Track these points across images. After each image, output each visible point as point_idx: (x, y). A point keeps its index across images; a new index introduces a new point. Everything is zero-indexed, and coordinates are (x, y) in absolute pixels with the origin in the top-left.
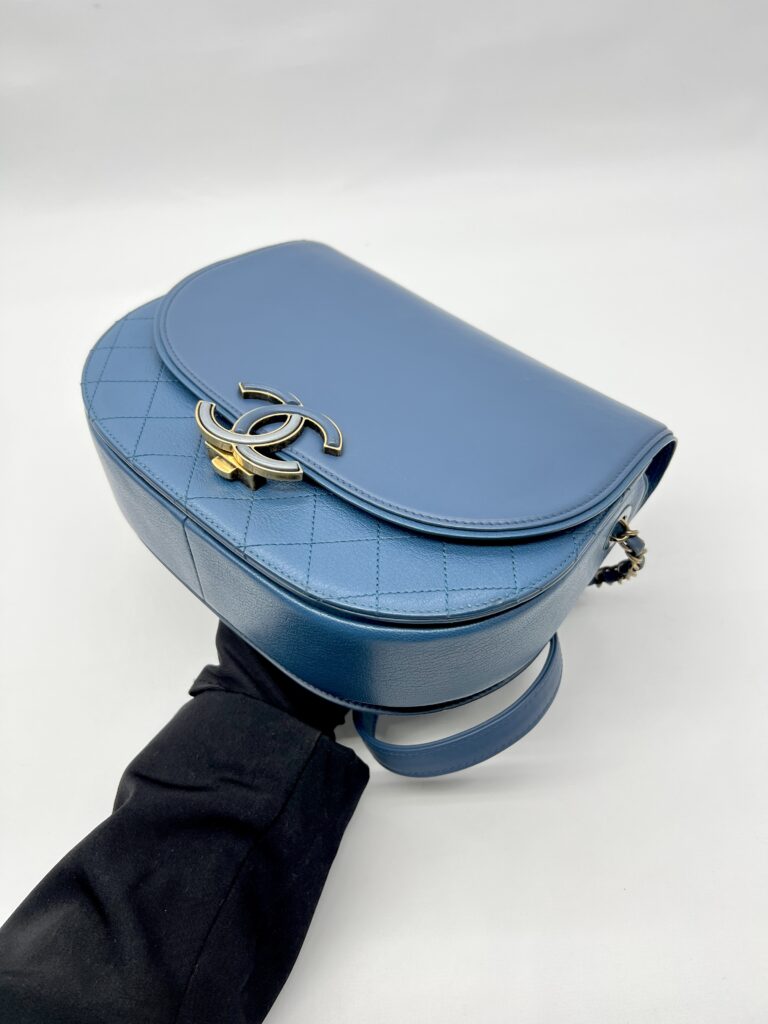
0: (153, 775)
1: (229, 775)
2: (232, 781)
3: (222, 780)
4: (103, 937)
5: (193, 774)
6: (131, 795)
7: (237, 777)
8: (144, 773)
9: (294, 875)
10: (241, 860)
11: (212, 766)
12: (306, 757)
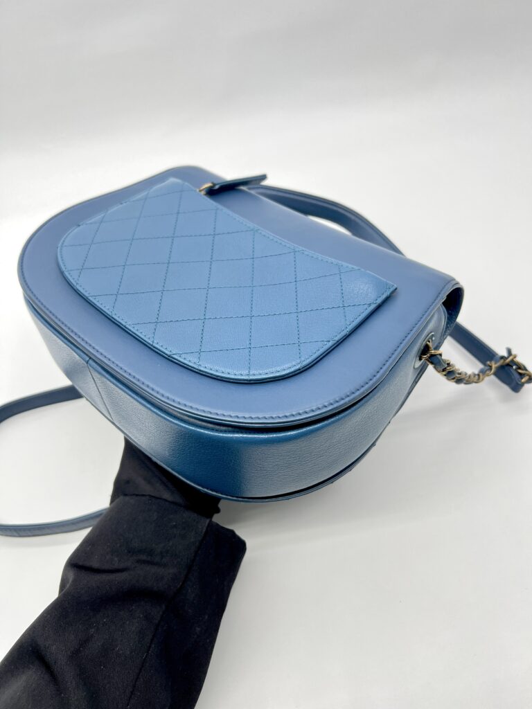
0: (88, 564)
1: (144, 557)
2: (145, 562)
3: (138, 561)
4: (54, 692)
5: (116, 559)
6: (70, 581)
7: (149, 559)
8: (81, 564)
9: (198, 629)
10: (157, 621)
11: (130, 552)
12: (200, 539)
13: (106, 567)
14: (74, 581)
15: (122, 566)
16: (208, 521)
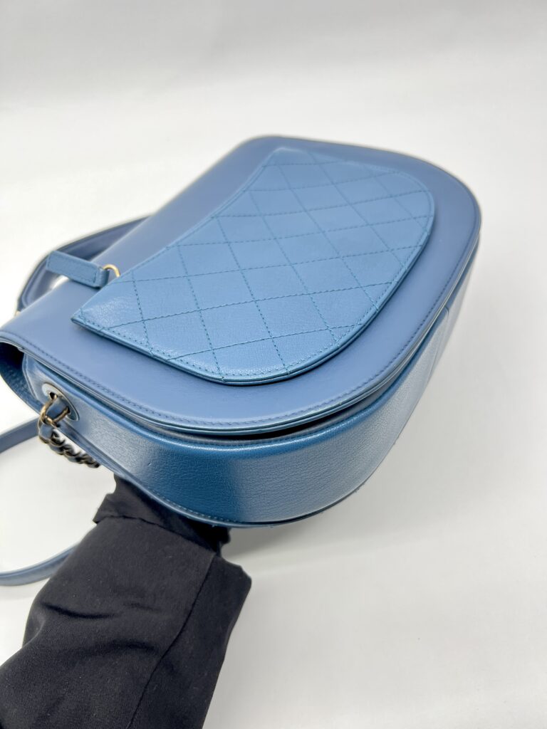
1: (132, 599)
3: (125, 604)
5: (98, 601)
7: (139, 601)
8: (52, 604)
11: (115, 591)
13: (86, 610)
14: (46, 627)
15: (103, 610)
16: (213, 555)
